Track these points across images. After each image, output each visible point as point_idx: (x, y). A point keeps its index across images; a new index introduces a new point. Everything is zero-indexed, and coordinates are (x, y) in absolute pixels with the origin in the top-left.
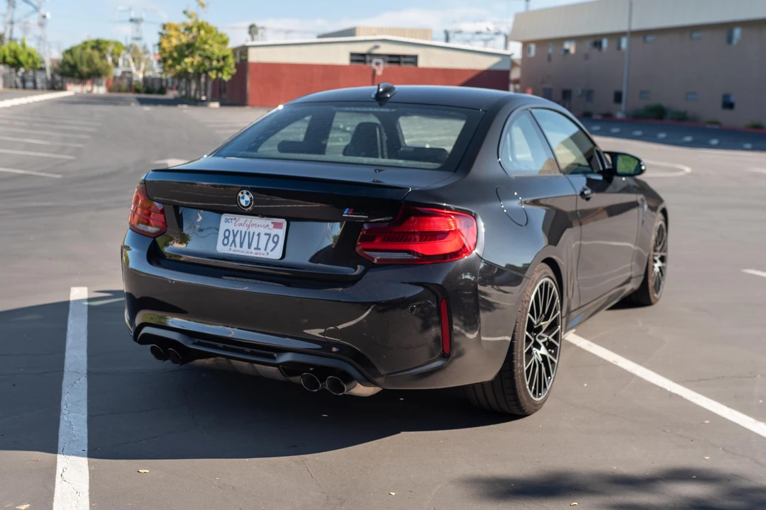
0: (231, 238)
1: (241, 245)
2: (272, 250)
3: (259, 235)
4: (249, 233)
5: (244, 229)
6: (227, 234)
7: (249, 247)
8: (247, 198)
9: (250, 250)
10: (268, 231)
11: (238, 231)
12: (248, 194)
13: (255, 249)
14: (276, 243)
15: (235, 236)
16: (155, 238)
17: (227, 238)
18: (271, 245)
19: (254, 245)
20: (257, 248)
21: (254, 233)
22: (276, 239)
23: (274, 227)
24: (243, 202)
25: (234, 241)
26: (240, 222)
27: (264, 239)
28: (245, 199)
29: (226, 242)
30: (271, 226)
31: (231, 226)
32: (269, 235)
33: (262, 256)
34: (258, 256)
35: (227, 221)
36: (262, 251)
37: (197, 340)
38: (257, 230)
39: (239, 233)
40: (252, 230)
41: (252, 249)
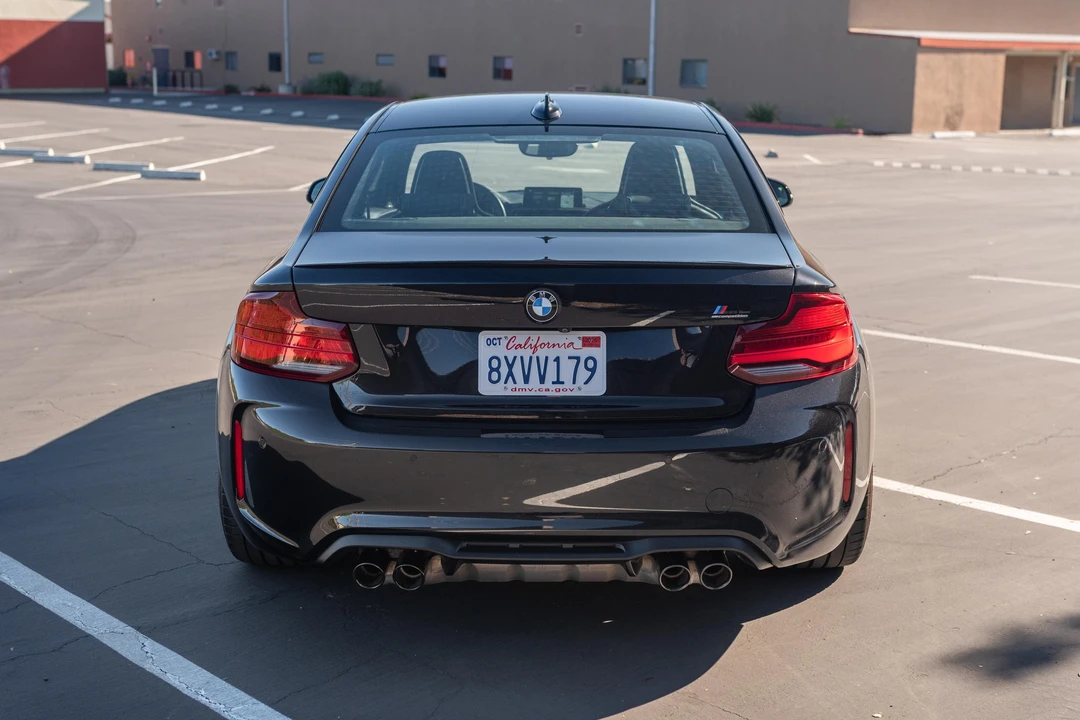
0: (504, 370)
1: (526, 380)
2: (586, 383)
3: (557, 360)
4: (538, 358)
5: (527, 353)
6: (495, 364)
7: (542, 380)
8: (547, 303)
9: (543, 386)
10: (571, 352)
11: (515, 357)
12: (547, 296)
13: (553, 383)
14: (593, 371)
15: (510, 366)
16: (330, 384)
17: (497, 370)
18: (583, 374)
19: (551, 376)
20: (558, 382)
21: (547, 358)
22: (591, 364)
23: (584, 345)
24: (538, 311)
25: (510, 374)
26: (517, 342)
27: (567, 367)
28: (543, 305)
29: (495, 376)
30: (578, 343)
31: (500, 351)
32: (578, 359)
33: (568, 394)
34: (562, 394)
35: (490, 342)
36: (568, 384)
37: (465, 544)
38: (552, 353)
39: (518, 361)
40: (542, 353)
41: (548, 383)
